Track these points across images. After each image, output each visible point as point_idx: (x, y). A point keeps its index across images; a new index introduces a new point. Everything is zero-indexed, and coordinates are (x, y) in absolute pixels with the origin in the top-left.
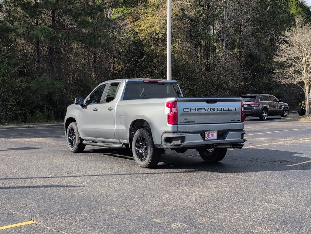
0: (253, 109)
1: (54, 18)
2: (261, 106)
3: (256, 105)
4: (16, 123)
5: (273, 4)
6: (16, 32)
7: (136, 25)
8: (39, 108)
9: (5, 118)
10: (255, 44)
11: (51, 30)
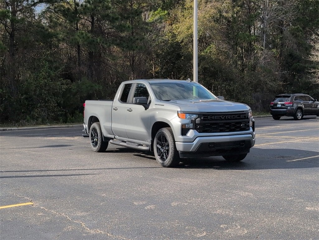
0: (287, 108)
1: (92, 23)
2: (295, 106)
3: (290, 105)
4: (57, 123)
5: (315, 3)
6: (56, 37)
7: (174, 27)
8: (79, 109)
9: (47, 118)
10: (296, 44)
11: (89, 35)
